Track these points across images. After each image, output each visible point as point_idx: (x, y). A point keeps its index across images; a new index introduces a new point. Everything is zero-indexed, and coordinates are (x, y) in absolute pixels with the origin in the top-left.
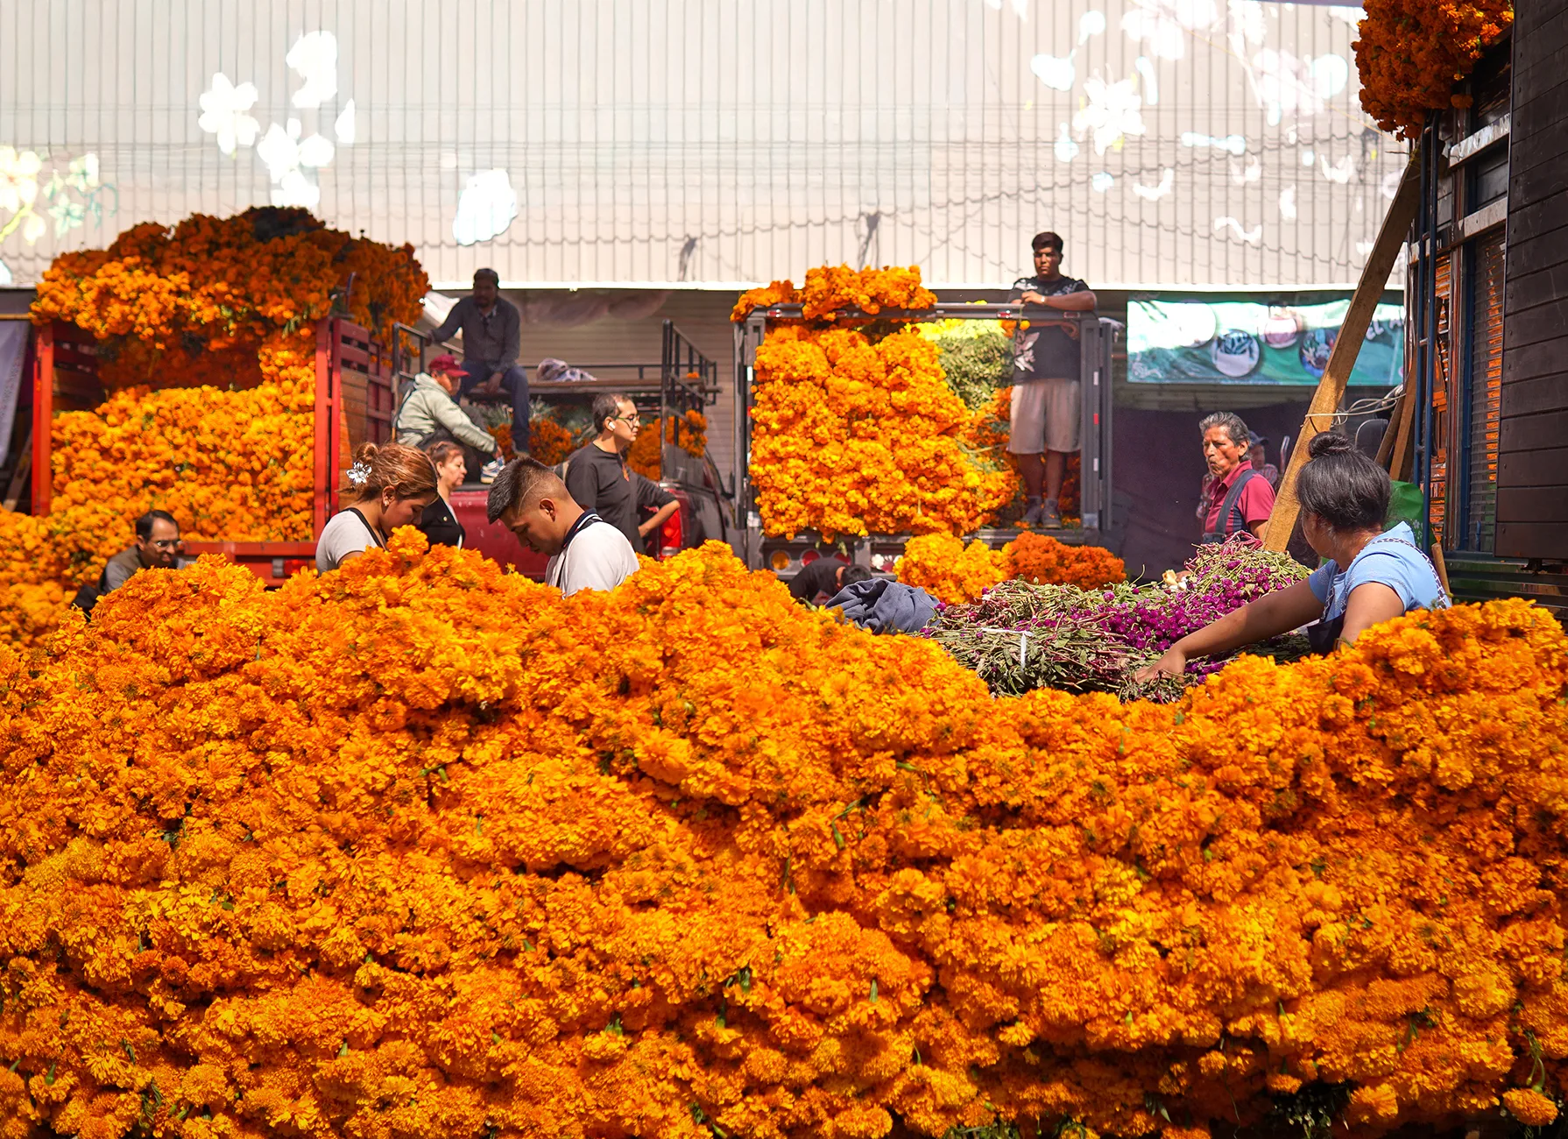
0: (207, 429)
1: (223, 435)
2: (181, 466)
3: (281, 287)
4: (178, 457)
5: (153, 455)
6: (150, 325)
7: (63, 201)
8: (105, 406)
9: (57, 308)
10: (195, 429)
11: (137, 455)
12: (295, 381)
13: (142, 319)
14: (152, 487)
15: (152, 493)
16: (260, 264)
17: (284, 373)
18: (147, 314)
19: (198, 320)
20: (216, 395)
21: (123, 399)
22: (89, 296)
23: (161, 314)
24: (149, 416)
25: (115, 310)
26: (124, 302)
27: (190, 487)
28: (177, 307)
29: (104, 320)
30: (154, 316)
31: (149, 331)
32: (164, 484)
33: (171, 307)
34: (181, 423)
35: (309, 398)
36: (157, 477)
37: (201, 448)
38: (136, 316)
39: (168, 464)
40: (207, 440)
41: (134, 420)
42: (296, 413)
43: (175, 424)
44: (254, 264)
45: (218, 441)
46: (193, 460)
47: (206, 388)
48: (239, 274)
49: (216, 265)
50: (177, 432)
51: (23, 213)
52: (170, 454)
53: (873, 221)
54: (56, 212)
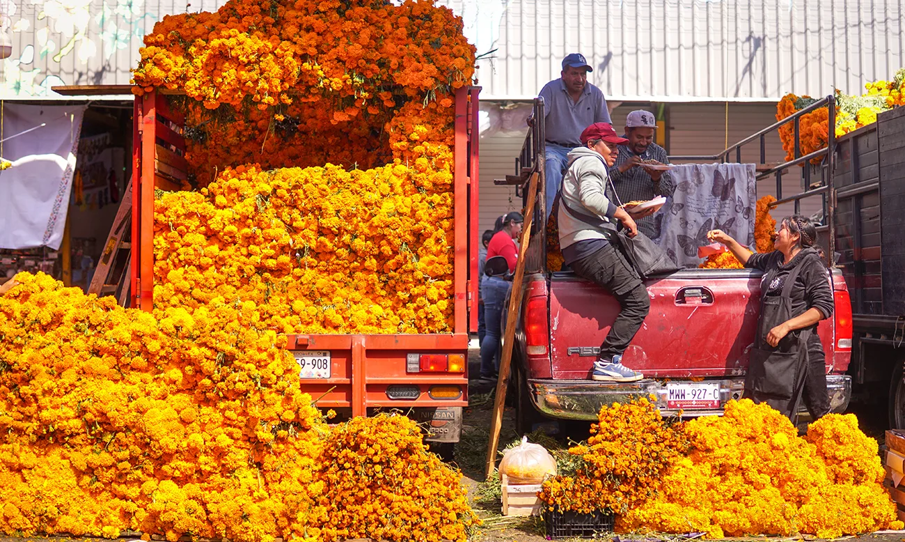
0: (331, 210)
1: (349, 217)
2: (302, 251)
3: (419, 51)
4: (299, 241)
5: (268, 239)
6: (270, 94)
7: (111, 28)
8: (213, 186)
9: (162, 74)
10: (319, 211)
11: (250, 239)
12: (430, 156)
13: (262, 84)
14: (267, 275)
15: (266, 281)
16: (396, 26)
17: (418, 149)
18: (267, 80)
19: (325, 88)
20: (341, 173)
21: (229, 180)
22: (199, 61)
23: (283, 81)
24: (264, 197)
25: (230, 74)
26: (240, 65)
27: (309, 274)
28: (301, 73)
29: (218, 87)
30: (277, 82)
31: (268, 99)
32: (279, 271)
33: (295, 72)
34: (302, 204)
35: (446, 176)
36: (271, 263)
37: (321, 231)
38: (256, 82)
39: (283, 249)
40: (331, 222)
41: (247, 201)
42: (430, 192)
43: (293, 205)
44: (388, 26)
45: (344, 223)
46: (313, 244)
47: (328, 165)
48: (372, 37)
49: (348, 26)
50: (296, 213)
51: (77, 37)
52: (287, 239)
53: (759, 42)
54: (107, 37)
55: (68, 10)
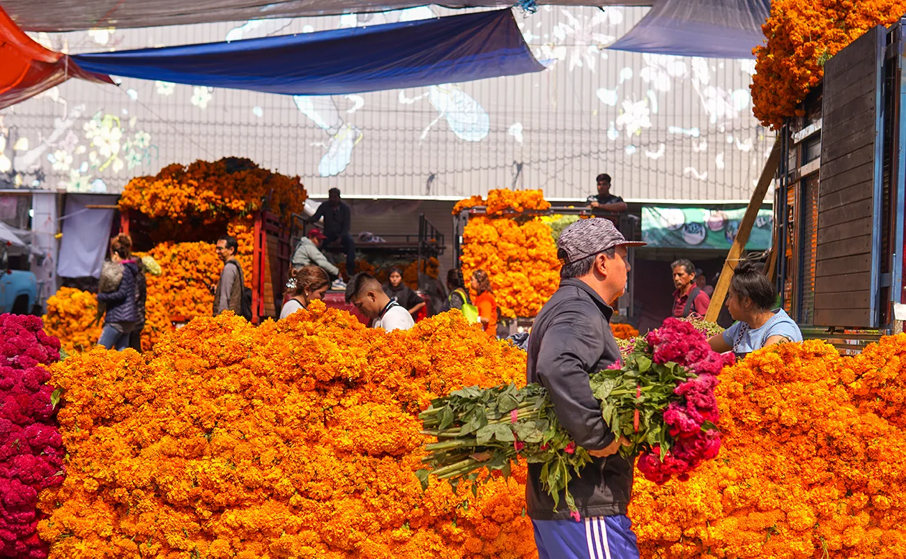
0: (201, 262)
1: (209, 265)
2: (189, 279)
3: (238, 195)
4: (188, 275)
5: (176, 274)
6: (175, 212)
7: (132, 152)
8: (153, 250)
9: (131, 204)
10: (196, 262)
11: (168, 274)
12: (244, 240)
13: (172, 209)
14: (175, 289)
15: (175, 292)
16: (229, 184)
17: (239, 236)
18: (174, 207)
19: (199, 210)
20: (206, 246)
21: (162, 247)
22: (147, 198)
23: (181, 207)
24: (174, 255)
25: (159, 205)
26: (163, 201)
27: (193, 289)
28: (189, 204)
29: (154, 209)
30: (178, 208)
31: (175, 215)
32: (181, 288)
33: (186, 204)
34: (190, 259)
35: (251, 248)
36: (177, 284)
37: (198, 271)
38: (169, 208)
39: (183, 278)
40: (201, 267)
41: (167, 257)
42: (244, 255)
43: (186, 259)
44: (226, 184)
45: (207, 268)
46: (194, 277)
47: (201, 242)
48: (218, 189)
49: (208, 184)
50: (187, 263)
51: (113, 158)
52: (183, 273)
53: (520, 167)
54: (128, 158)
55: (107, 142)
